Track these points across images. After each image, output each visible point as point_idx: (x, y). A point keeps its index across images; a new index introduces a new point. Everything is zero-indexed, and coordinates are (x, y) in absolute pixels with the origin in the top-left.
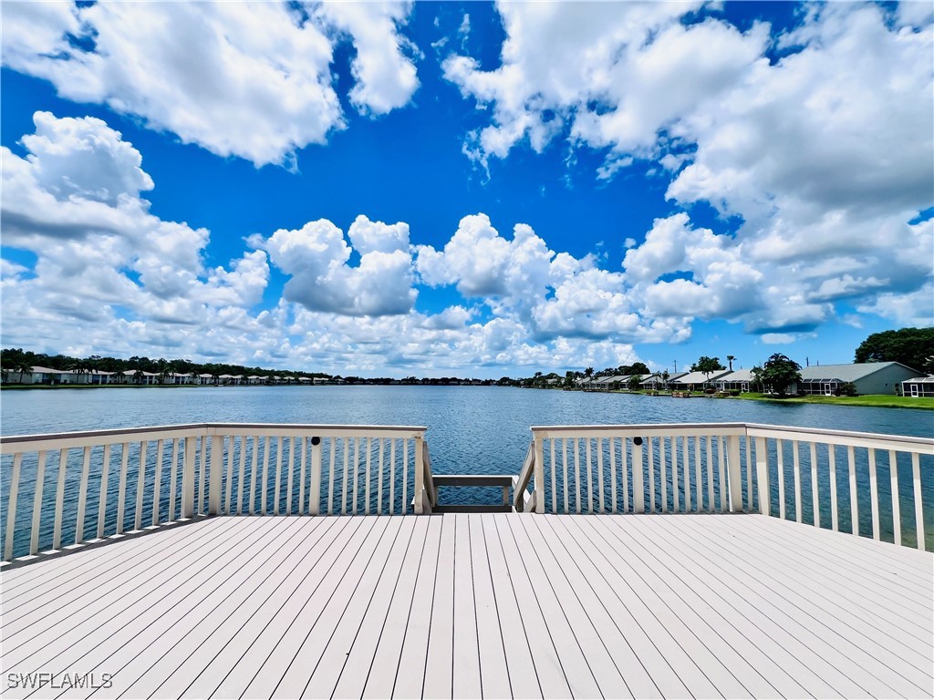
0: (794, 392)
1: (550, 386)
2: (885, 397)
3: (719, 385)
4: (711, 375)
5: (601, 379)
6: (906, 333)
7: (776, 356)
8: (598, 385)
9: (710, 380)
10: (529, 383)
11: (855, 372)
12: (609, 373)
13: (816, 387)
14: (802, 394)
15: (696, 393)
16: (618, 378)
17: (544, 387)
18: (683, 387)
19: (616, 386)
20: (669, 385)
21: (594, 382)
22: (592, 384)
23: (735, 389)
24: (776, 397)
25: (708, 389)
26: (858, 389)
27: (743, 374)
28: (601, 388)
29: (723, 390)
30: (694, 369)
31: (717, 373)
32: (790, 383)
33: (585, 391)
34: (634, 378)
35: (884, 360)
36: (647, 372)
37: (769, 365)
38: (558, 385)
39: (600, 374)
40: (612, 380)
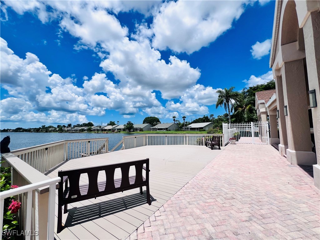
0: (132, 131)
1: (50, 131)
2: (147, 131)
3: (115, 129)
4: (114, 126)
5: (76, 128)
6: (151, 117)
7: (129, 122)
8: (74, 130)
9: (113, 128)
10: (37, 130)
11: (143, 126)
12: (79, 126)
13: (136, 129)
14: (134, 131)
15: (109, 132)
16: (83, 128)
17: (47, 132)
18: (105, 130)
19: (82, 131)
20: (101, 130)
21: (73, 129)
22: (72, 130)
23: (119, 130)
24: (129, 132)
25: (113, 131)
26: (143, 130)
27: (122, 126)
28: (76, 131)
29: (116, 131)
30: (108, 125)
31: (115, 126)
32: (132, 129)
33: (69, 133)
34: (88, 127)
35: (147, 123)
36: (93, 125)
37: (127, 124)
38: (55, 131)
39: (75, 126)
40: (80, 128)
